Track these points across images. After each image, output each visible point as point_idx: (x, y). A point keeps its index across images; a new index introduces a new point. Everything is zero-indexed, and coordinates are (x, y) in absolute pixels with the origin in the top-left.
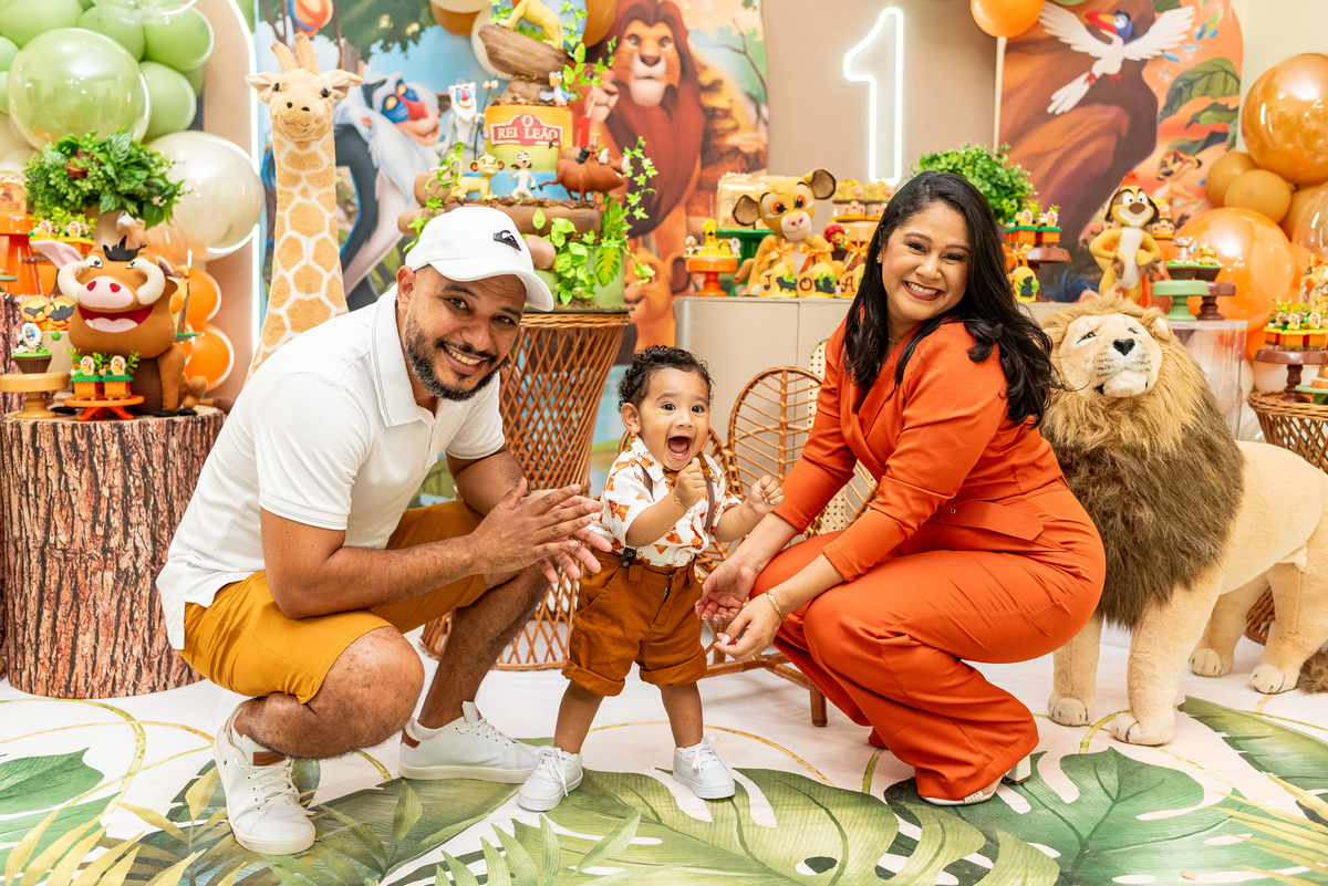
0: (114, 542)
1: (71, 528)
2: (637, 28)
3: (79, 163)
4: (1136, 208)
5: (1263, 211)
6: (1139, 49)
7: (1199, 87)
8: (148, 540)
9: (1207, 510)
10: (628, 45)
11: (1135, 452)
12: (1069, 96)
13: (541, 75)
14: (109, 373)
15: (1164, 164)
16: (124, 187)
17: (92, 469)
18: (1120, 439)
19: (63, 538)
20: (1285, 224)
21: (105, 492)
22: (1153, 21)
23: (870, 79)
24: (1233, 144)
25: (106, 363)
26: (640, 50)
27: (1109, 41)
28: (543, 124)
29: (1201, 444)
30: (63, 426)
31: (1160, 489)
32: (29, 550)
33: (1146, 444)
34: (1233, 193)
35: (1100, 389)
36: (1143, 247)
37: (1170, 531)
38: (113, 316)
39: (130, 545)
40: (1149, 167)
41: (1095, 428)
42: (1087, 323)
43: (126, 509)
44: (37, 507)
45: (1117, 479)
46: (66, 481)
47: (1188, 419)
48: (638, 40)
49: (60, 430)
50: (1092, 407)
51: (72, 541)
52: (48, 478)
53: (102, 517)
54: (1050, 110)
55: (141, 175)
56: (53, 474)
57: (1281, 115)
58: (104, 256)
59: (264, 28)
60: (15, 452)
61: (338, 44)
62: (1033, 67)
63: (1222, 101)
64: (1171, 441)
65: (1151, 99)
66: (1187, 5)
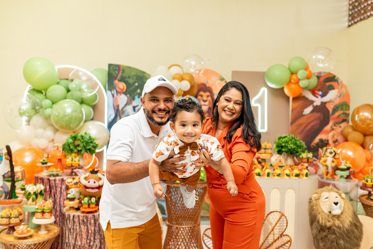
0: (91, 244)
1: (81, 241)
2: (202, 93)
3: (77, 143)
4: (331, 153)
5: (357, 142)
6: (325, 99)
7: (340, 109)
8: (99, 243)
9: (356, 240)
10: (199, 97)
11: (339, 227)
12: (308, 110)
14: (91, 202)
15: (332, 127)
16: (88, 148)
17: (87, 226)
18: (335, 224)
19: (79, 243)
20: (363, 146)
21: (90, 232)
22: (328, 92)
23: (259, 105)
24: (348, 122)
25: (90, 199)
26: (202, 98)
27: (317, 97)
29: (354, 225)
30: (81, 216)
31: (345, 236)
32: (70, 246)
33: (341, 225)
34: (350, 137)
35: (330, 212)
36: (333, 162)
37: (347, 246)
38: (93, 188)
39: (95, 244)
40: (328, 127)
41: (329, 221)
42: (326, 195)
43: (95, 235)
44: (73, 235)
45: (335, 233)
46: (81, 230)
47: (351, 219)
48: (202, 96)
49: (80, 217)
50: (328, 216)
51: (81, 244)
52: (76, 229)
53: (89, 238)
54: (304, 113)
55: (91, 144)
56: (78, 228)
57: (361, 119)
58: (90, 173)
59: (109, 92)
60: (68, 221)
61: (127, 96)
62: (299, 103)
63: (345, 112)
64: (347, 225)
65: (328, 111)
66: (336, 89)
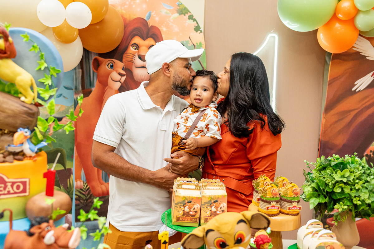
10: (132, 49)
12: (364, 82)
13: (12, 130)
26: (138, 52)
28: (7, 180)
